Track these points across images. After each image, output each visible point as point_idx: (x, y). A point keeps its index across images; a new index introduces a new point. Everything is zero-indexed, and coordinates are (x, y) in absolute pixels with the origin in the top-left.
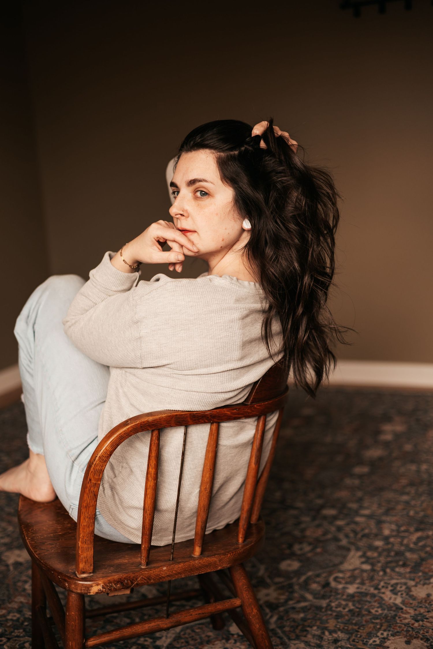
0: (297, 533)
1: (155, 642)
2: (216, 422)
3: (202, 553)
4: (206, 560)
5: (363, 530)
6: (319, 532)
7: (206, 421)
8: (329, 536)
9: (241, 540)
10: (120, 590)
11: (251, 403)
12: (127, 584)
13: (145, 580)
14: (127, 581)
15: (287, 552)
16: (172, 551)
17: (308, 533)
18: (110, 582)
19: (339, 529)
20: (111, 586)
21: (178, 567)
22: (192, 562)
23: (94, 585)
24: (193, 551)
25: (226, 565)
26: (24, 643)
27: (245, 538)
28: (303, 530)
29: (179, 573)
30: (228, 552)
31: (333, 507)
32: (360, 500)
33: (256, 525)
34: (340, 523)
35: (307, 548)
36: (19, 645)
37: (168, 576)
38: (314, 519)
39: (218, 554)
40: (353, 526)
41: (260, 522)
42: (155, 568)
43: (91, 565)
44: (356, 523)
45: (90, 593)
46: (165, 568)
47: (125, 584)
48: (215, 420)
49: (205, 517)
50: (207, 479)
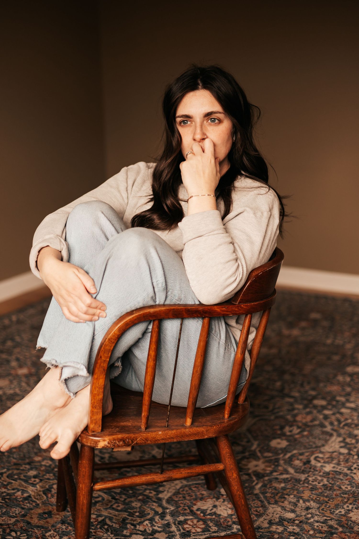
0: (289, 417)
1: (158, 494)
2: (207, 317)
3: (192, 423)
4: (195, 429)
5: (346, 419)
6: (309, 418)
7: (199, 315)
8: (317, 423)
9: (226, 416)
10: (122, 446)
11: (239, 303)
12: (128, 442)
13: (144, 440)
14: (129, 440)
15: (279, 432)
16: (167, 419)
17: (299, 418)
18: (114, 440)
19: (326, 417)
20: (115, 443)
21: (171, 433)
22: (183, 430)
23: (101, 441)
24: (186, 421)
25: (212, 435)
26: (53, 484)
27: (230, 415)
28: (295, 416)
29: (172, 438)
30: (215, 425)
31: (324, 398)
32: (349, 394)
33: (242, 405)
34: (327, 412)
35: (296, 430)
36: (49, 486)
37: (163, 439)
38: (306, 407)
39: (206, 426)
40: (338, 416)
41: (246, 403)
42: (152, 432)
43: (99, 426)
44: (341, 414)
45: (97, 446)
46: (160, 433)
47: (126, 443)
48: (207, 315)
49: (195, 394)
50: (199, 363)
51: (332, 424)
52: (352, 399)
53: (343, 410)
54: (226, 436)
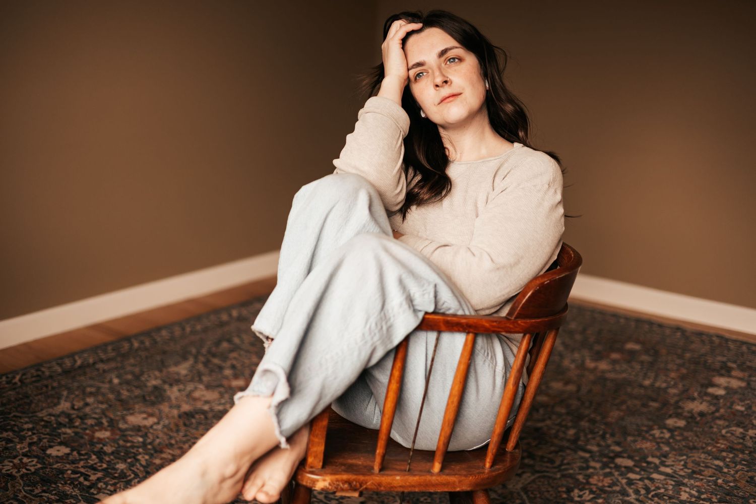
0: (580, 477)
2: (472, 332)
3: (442, 469)
4: (444, 478)
6: (608, 481)
7: (461, 329)
9: (488, 465)
10: (346, 490)
11: (515, 318)
12: (355, 486)
13: (376, 486)
14: (356, 482)
15: (565, 496)
16: (409, 461)
17: (593, 480)
18: (337, 480)
19: (630, 482)
20: (338, 485)
21: (413, 479)
22: (429, 478)
23: (320, 480)
24: (432, 467)
25: (465, 488)
27: (493, 464)
28: (589, 476)
29: (413, 486)
30: (471, 475)
31: (630, 457)
32: (665, 456)
33: (510, 452)
34: (632, 476)
35: (587, 496)
37: (400, 486)
38: (605, 465)
39: (460, 475)
41: (517, 451)
42: (388, 475)
43: (320, 461)
45: (315, 487)
46: (398, 478)
47: (353, 486)
48: (471, 330)
49: (448, 432)
50: (456, 392)
51: (637, 492)
52: (669, 462)
53: (655, 476)
54: (486, 491)
